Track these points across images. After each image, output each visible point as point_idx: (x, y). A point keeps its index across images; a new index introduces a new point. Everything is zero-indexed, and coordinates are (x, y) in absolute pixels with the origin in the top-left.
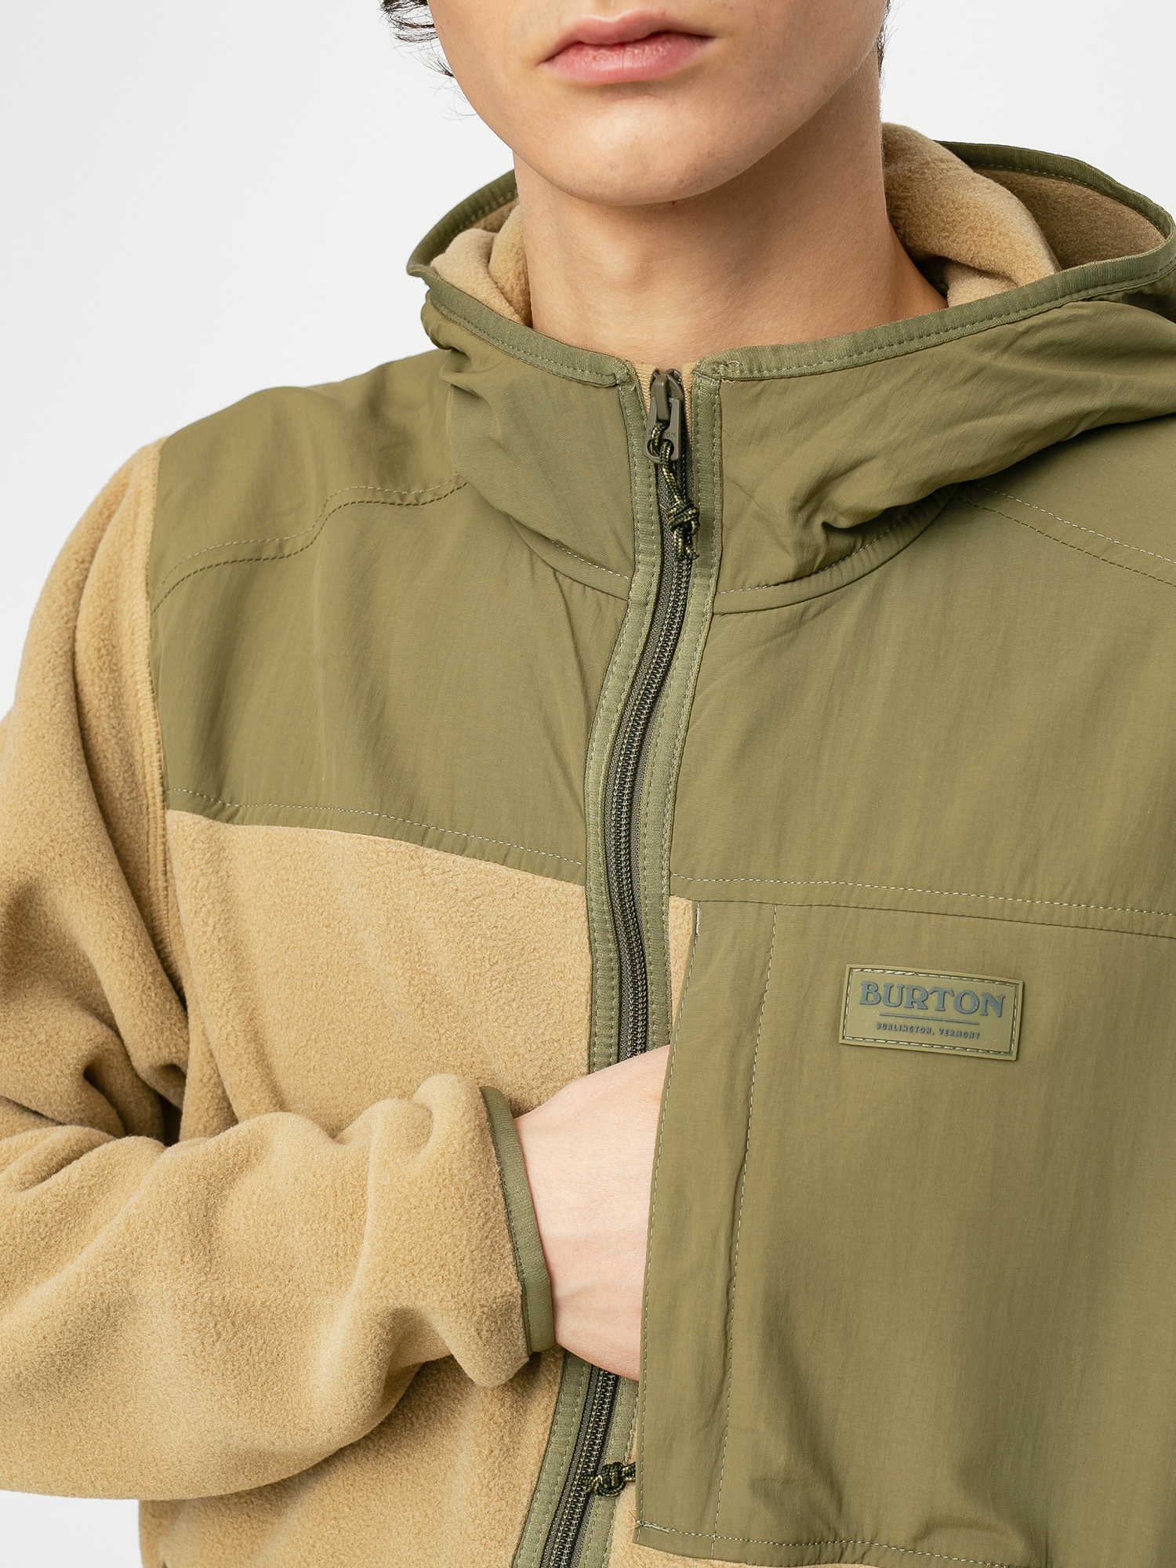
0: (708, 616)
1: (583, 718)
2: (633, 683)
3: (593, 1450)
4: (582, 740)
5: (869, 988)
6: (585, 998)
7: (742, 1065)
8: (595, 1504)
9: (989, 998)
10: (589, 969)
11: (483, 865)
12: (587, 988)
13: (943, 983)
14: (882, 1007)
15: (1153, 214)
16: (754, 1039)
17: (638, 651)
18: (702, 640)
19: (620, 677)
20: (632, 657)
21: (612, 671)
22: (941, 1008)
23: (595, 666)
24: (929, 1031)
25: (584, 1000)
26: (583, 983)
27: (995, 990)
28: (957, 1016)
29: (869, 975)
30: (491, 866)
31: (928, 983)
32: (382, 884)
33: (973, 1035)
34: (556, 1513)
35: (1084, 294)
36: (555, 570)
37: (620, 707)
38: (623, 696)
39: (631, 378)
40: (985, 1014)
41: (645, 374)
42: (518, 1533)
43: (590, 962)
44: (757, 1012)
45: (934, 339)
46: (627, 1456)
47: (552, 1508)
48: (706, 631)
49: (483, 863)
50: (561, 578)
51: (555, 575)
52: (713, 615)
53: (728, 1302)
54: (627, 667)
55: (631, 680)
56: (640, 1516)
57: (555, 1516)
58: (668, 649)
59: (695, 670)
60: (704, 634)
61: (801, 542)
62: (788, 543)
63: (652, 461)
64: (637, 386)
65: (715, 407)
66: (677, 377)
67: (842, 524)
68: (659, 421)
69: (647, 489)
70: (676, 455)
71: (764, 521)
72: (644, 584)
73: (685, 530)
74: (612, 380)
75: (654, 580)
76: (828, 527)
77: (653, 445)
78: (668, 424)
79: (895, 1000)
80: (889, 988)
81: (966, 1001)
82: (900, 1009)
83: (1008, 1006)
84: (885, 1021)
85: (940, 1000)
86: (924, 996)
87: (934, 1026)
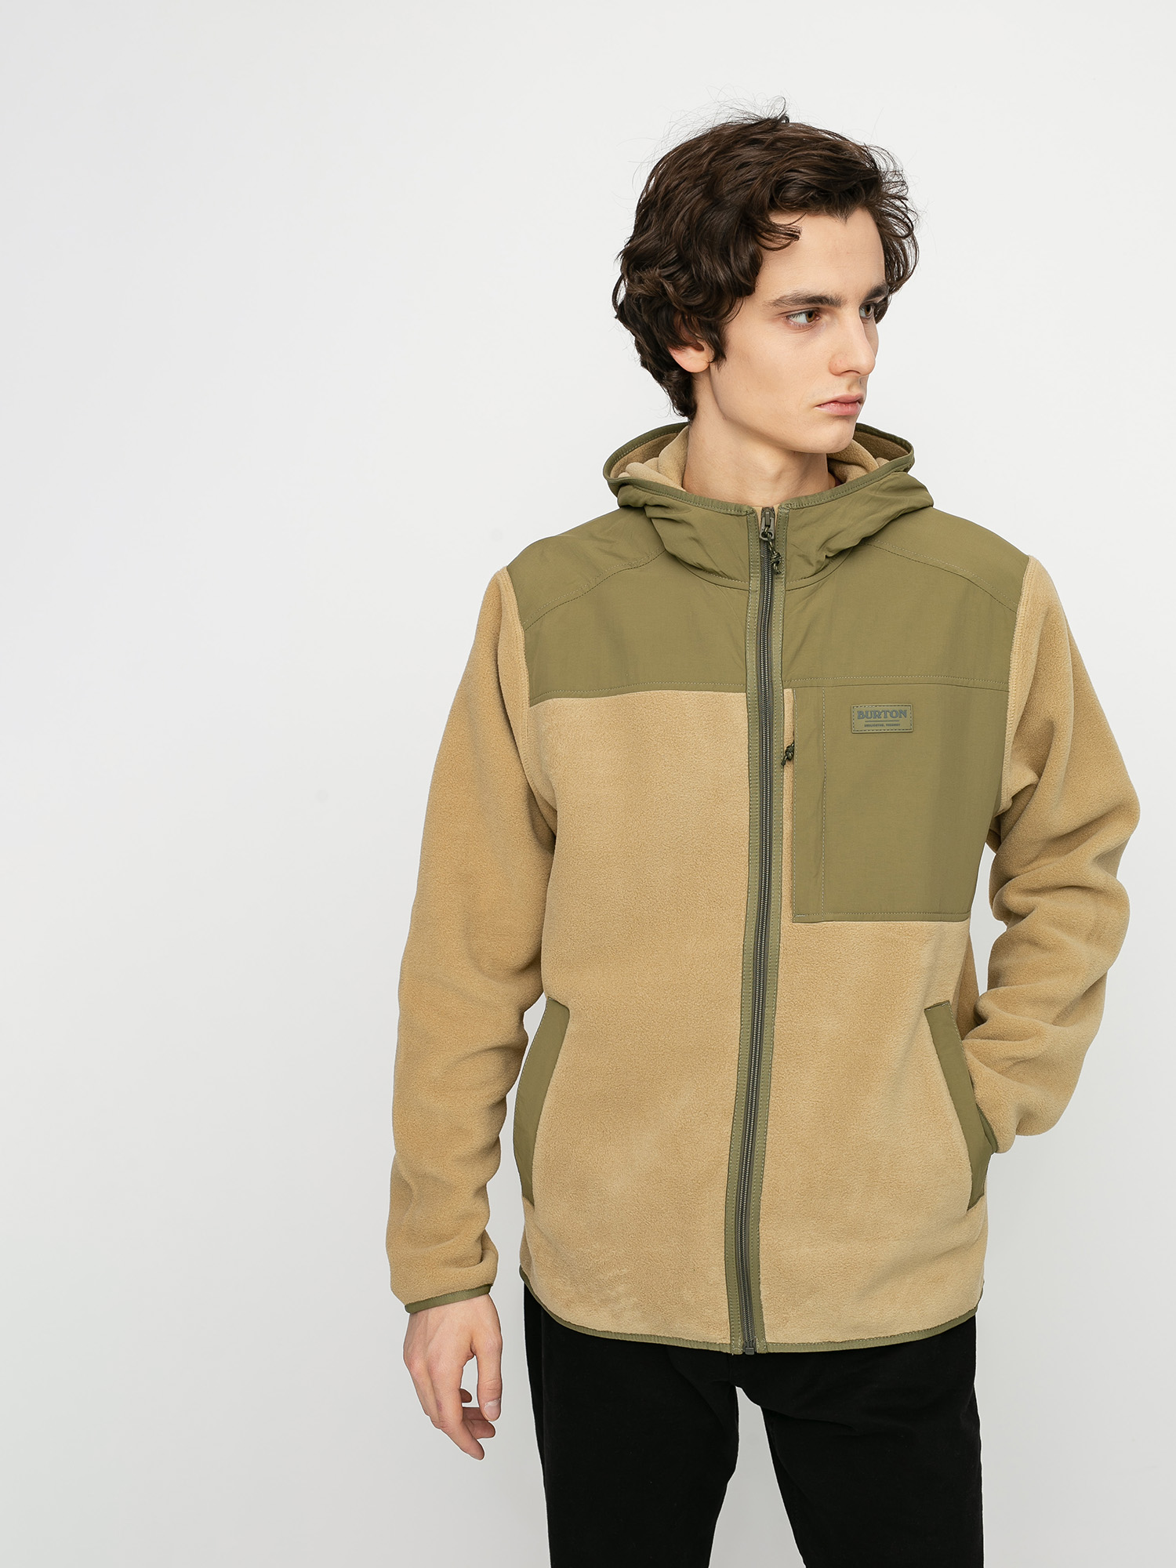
5: (860, 713)
9: (901, 712)
13: (885, 708)
14: (865, 719)
15: (898, 440)
18: (783, 600)
22: (886, 717)
24: (883, 725)
27: (903, 708)
28: (890, 719)
29: (859, 709)
31: (880, 709)
33: (897, 725)
35: (894, 470)
39: (753, 512)
40: (900, 717)
41: (759, 510)
42: (743, 930)
44: (822, 725)
45: (856, 489)
52: (785, 591)
61: (818, 562)
62: (814, 562)
63: (761, 540)
64: (756, 515)
65: (787, 519)
66: (773, 510)
67: (831, 555)
68: (766, 526)
69: (756, 551)
70: (773, 537)
71: (802, 556)
72: (755, 584)
73: (778, 563)
74: (745, 513)
75: (759, 582)
76: (826, 556)
77: (764, 535)
78: (769, 526)
79: (869, 716)
80: (867, 712)
81: (894, 713)
82: (872, 719)
83: (908, 713)
84: (867, 723)
85: (885, 714)
86: (880, 713)
87: (885, 723)
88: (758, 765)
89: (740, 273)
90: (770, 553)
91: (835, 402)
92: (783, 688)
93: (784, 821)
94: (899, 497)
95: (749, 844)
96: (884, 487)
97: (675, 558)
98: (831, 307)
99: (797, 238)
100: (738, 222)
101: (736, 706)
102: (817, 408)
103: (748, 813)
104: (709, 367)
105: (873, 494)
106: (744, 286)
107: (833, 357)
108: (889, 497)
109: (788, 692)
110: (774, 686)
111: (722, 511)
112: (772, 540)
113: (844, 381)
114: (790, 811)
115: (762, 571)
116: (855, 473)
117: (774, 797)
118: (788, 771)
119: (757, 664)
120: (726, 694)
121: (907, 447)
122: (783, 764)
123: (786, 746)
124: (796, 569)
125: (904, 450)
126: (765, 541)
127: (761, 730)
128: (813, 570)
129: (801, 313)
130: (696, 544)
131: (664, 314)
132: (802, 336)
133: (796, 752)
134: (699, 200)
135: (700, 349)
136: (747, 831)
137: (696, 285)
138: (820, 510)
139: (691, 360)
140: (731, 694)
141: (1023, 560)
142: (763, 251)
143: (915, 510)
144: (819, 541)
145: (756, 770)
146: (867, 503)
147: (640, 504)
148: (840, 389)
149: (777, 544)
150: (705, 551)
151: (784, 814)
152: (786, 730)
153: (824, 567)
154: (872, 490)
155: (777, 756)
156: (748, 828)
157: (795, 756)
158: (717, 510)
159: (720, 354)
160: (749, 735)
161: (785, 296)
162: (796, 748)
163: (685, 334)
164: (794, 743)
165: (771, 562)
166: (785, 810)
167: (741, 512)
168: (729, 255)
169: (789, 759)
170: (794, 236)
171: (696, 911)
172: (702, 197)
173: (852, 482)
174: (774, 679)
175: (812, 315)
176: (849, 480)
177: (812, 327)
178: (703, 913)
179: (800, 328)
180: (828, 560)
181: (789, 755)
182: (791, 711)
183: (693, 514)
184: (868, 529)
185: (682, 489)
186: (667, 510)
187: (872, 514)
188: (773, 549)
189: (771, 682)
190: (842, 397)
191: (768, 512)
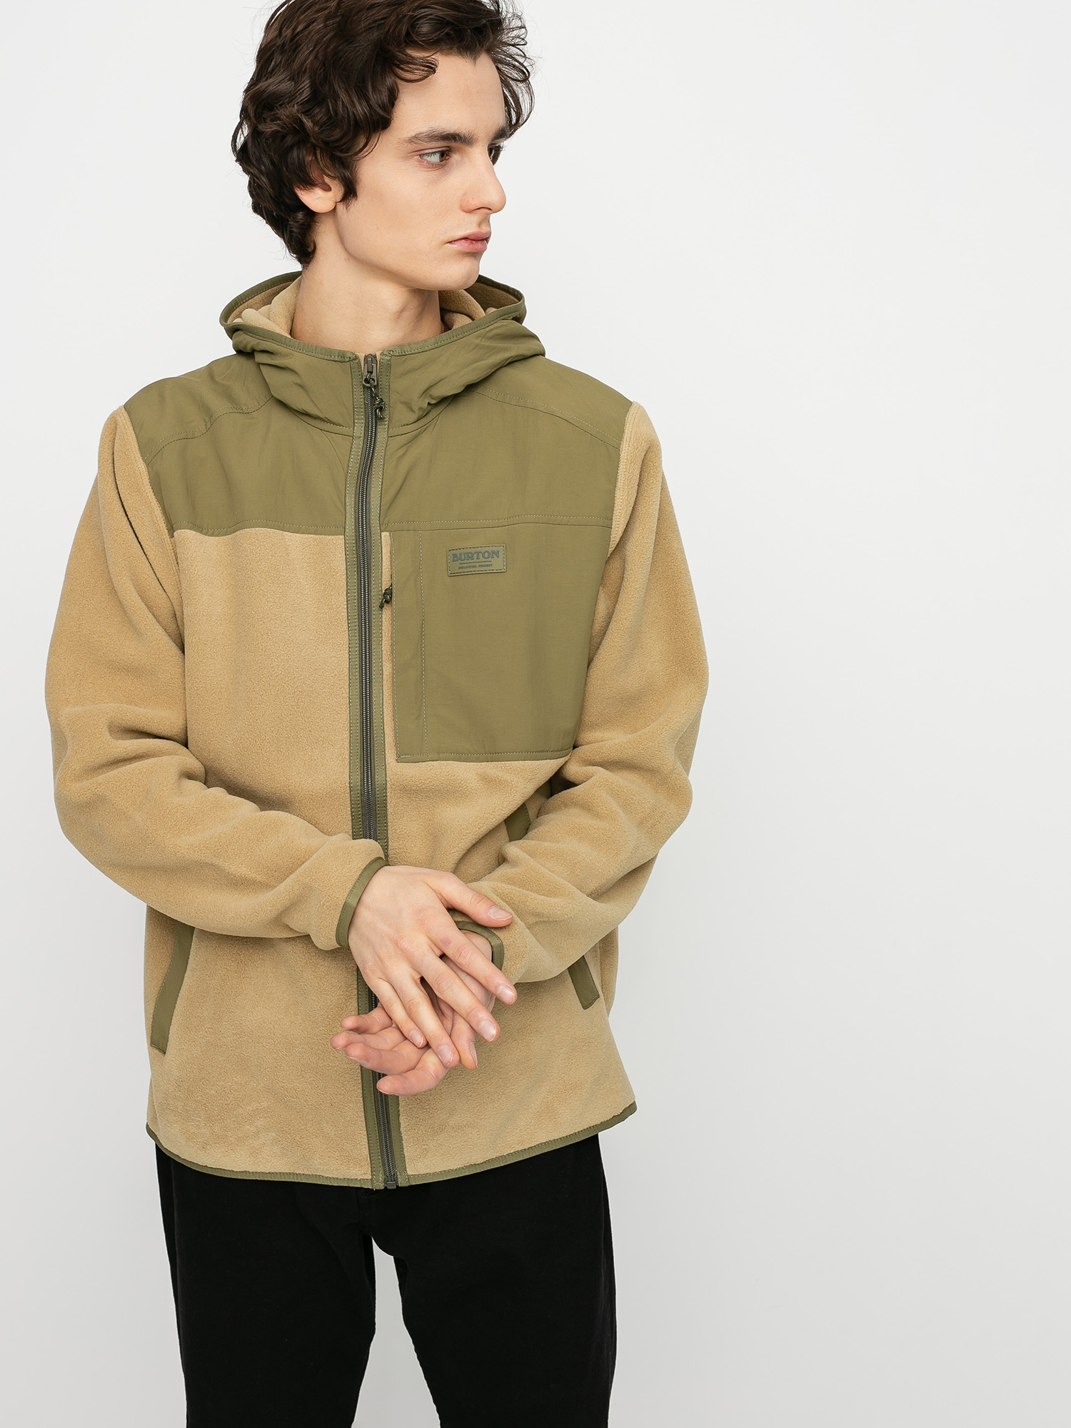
5: (455, 555)
9: (493, 552)
10: (345, 566)
11: (307, 536)
13: (478, 550)
14: (459, 561)
18: (385, 446)
22: (477, 558)
24: (475, 567)
27: (495, 549)
28: (483, 560)
29: (454, 552)
31: (473, 550)
33: (490, 566)
39: (356, 358)
40: (493, 558)
41: (362, 356)
43: (345, 563)
44: (420, 568)
45: (461, 336)
48: (386, 443)
52: (388, 437)
59: (383, 456)
61: (420, 409)
62: (416, 409)
63: (364, 386)
64: (359, 361)
65: (389, 366)
66: (375, 357)
67: (433, 402)
68: (368, 372)
69: (360, 397)
70: (376, 383)
71: (405, 403)
72: (359, 430)
73: (381, 409)
74: (348, 359)
75: (363, 429)
76: (429, 404)
77: (367, 381)
78: (372, 373)
79: (463, 558)
80: (461, 554)
81: (486, 554)
82: (466, 561)
83: (501, 554)
84: (460, 566)
85: (478, 556)
86: (473, 555)
87: (477, 565)
88: (356, 608)
89: (379, 105)
90: (373, 398)
91: (465, 238)
92: (381, 532)
93: (384, 663)
94: (506, 345)
95: (350, 686)
96: (490, 334)
97: (283, 404)
98: (463, 146)
99: (434, 72)
100: (375, 57)
101: (336, 548)
102: (448, 245)
103: (347, 656)
104: (335, 209)
105: (478, 341)
106: (380, 122)
107: (464, 194)
108: (495, 345)
109: (385, 535)
110: (372, 529)
111: (326, 357)
112: (375, 387)
113: (475, 218)
114: (389, 653)
115: (367, 418)
116: (460, 321)
117: (373, 639)
118: (387, 613)
119: (355, 507)
120: (326, 537)
121: (518, 296)
122: (381, 607)
123: (384, 588)
124: (399, 416)
125: (515, 299)
126: (368, 387)
127: (359, 572)
128: (415, 417)
129: (435, 153)
130: (301, 390)
131: (295, 153)
132: (434, 174)
133: (394, 594)
134: (331, 39)
135: (327, 189)
136: (347, 673)
137: (332, 121)
138: (423, 357)
139: (316, 199)
140: (330, 537)
141: (625, 404)
142: (401, 83)
143: (524, 358)
144: (423, 386)
145: (355, 613)
146: (473, 349)
147: (249, 349)
148: (469, 226)
149: (380, 390)
150: (309, 396)
151: (384, 656)
152: (384, 575)
153: (427, 414)
154: (478, 337)
155: (376, 600)
156: (347, 670)
157: (394, 599)
158: (321, 356)
159: (350, 192)
160: (347, 577)
161: (420, 133)
162: (394, 591)
163: (314, 174)
164: (391, 585)
165: (376, 410)
166: (384, 652)
167: (345, 359)
168: (366, 88)
169: (387, 602)
170: (431, 69)
171: (297, 752)
172: (335, 35)
173: (456, 329)
174: (372, 522)
175: (444, 154)
176: (454, 327)
177: (443, 166)
178: (305, 754)
179: (434, 166)
180: (430, 407)
181: (387, 598)
182: (389, 554)
183: (295, 360)
184: (472, 377)
185: (290, 337)
186: (273, 356)
187: (477, 362)
188: (377, 395)
189: (368, 524)
190: (473, 234)
191: (371, 359)
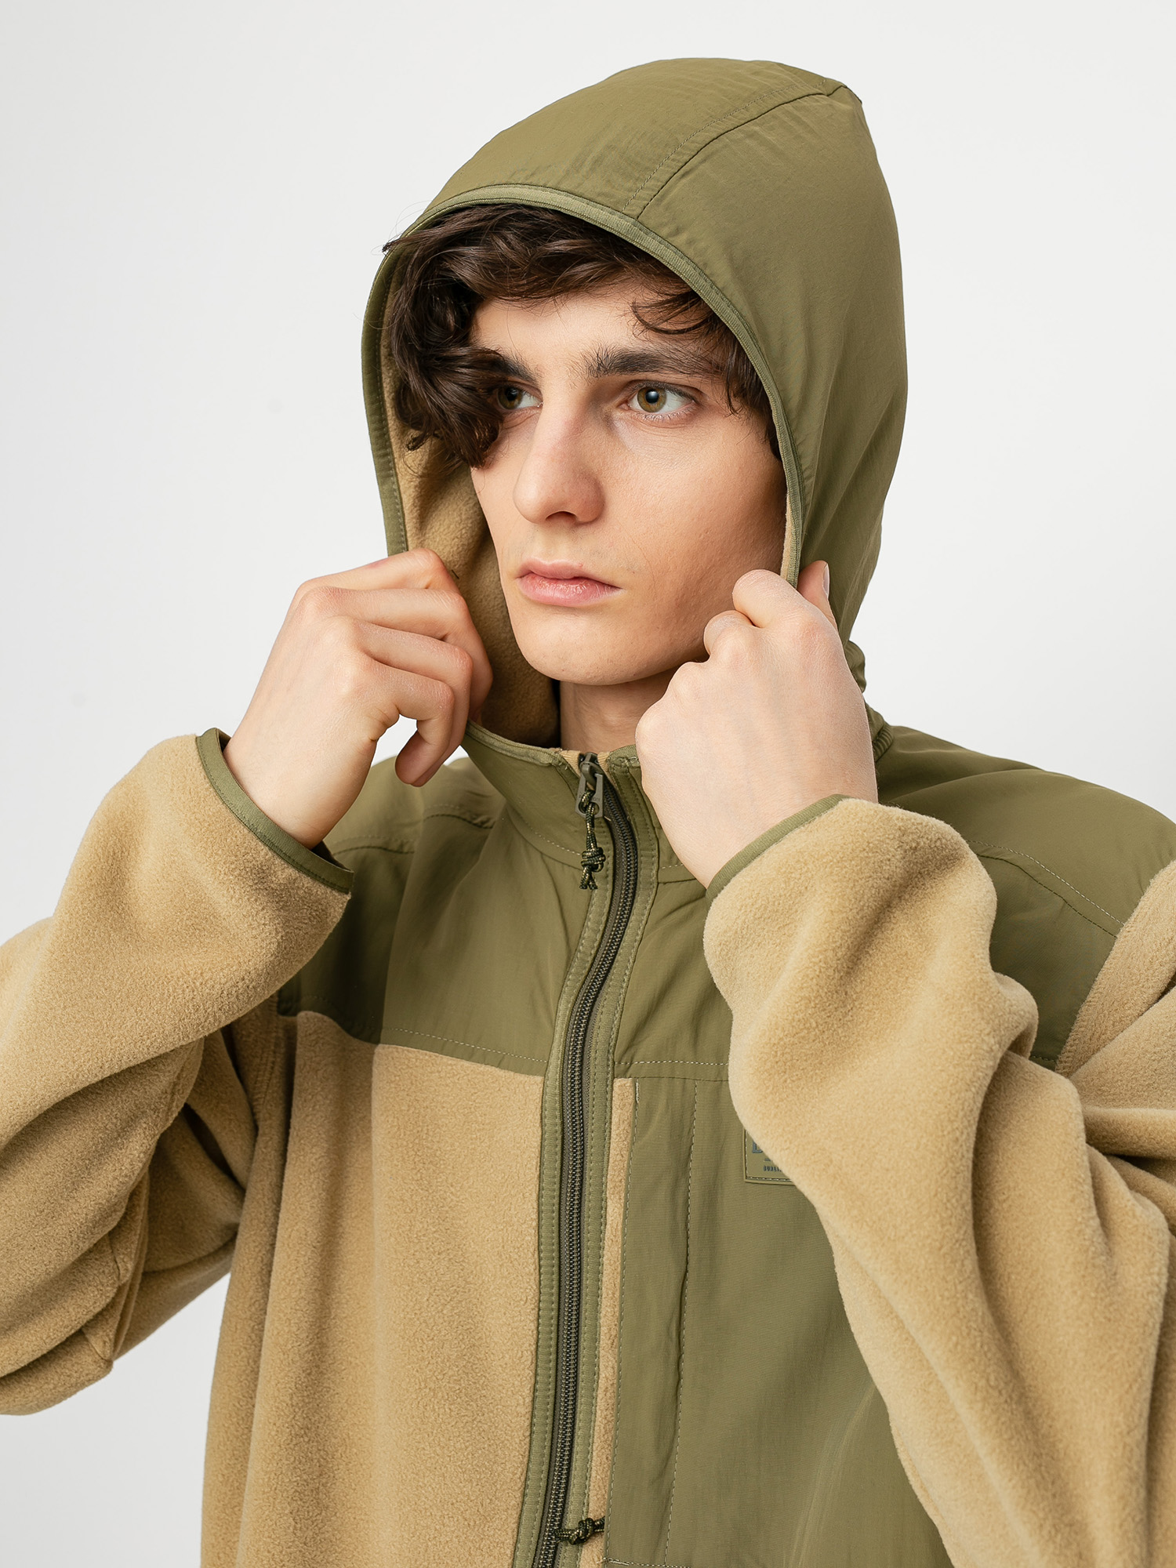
0: (655, 885)
1: (565, 958)
2: (603, 934)
3: (557, 1507)
4: (561, 973)
6: (535, 1162)
7: (680, 1201)
8: (563, 1550)
10: (539, 1139)
11: (483, 1068)
12: (538, 1154)
16: (687, 1180)
17: (606, 910)
18: (650, 902)
19: (594, 931)
20: (601, 915)
21: (587, 926)
23: (574, 922)
25: (534, 1163)
26: (533, 1150)
30: (489, 1068)
32: (409, 1081)
34: (534, 1559)
36: (542, 853)
37: (593, 952)
38: (596, 944)
43: (540, 1134)
44: (688, 1159)
46: (585, 1511)
47: (531, 1555)
48: (653, 895)
49: (483, 1066)
50: (547, 859)
51: (542, 858)
52: (658, 883)
53: (679, 1374)
54: (599, 923)
55: (601, 932)
56: (606, 1555)
57: (534, 1562)
58: (627, 908)
59: (644, 922)
60: (652, 897)
68: (587, 790)
78: (594, 792)
109: (622, 1084)
182: (625, 1125)
